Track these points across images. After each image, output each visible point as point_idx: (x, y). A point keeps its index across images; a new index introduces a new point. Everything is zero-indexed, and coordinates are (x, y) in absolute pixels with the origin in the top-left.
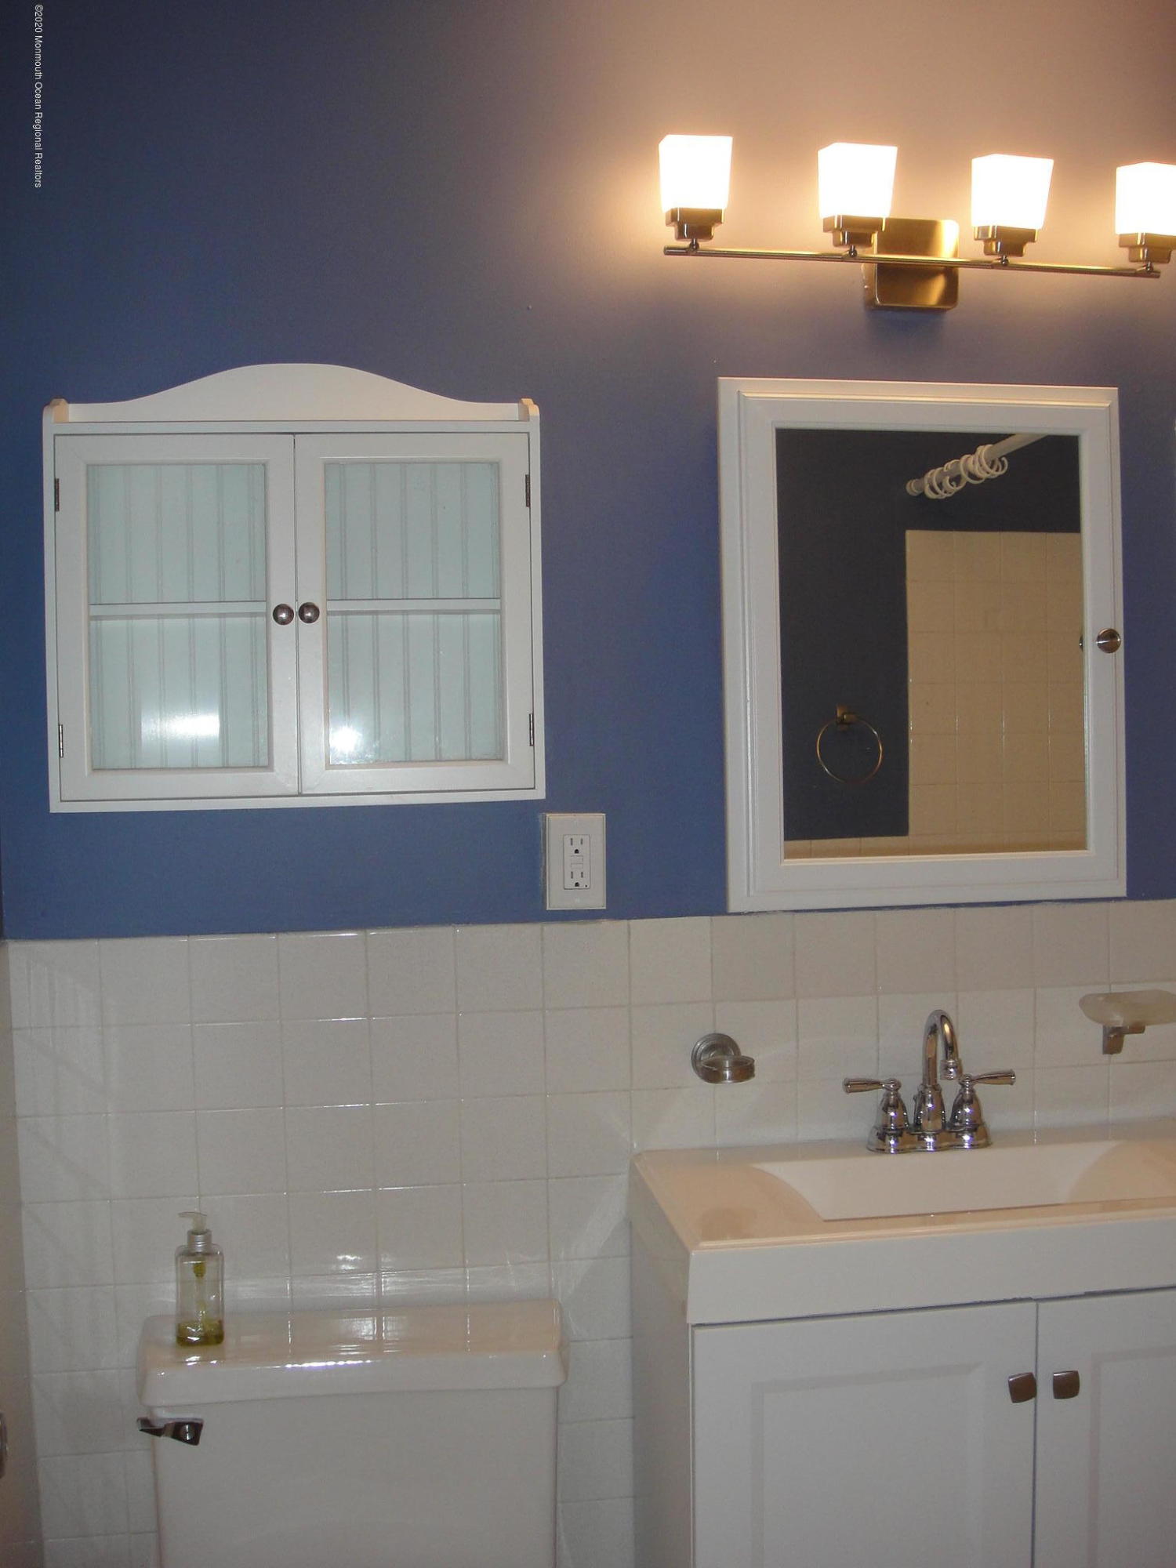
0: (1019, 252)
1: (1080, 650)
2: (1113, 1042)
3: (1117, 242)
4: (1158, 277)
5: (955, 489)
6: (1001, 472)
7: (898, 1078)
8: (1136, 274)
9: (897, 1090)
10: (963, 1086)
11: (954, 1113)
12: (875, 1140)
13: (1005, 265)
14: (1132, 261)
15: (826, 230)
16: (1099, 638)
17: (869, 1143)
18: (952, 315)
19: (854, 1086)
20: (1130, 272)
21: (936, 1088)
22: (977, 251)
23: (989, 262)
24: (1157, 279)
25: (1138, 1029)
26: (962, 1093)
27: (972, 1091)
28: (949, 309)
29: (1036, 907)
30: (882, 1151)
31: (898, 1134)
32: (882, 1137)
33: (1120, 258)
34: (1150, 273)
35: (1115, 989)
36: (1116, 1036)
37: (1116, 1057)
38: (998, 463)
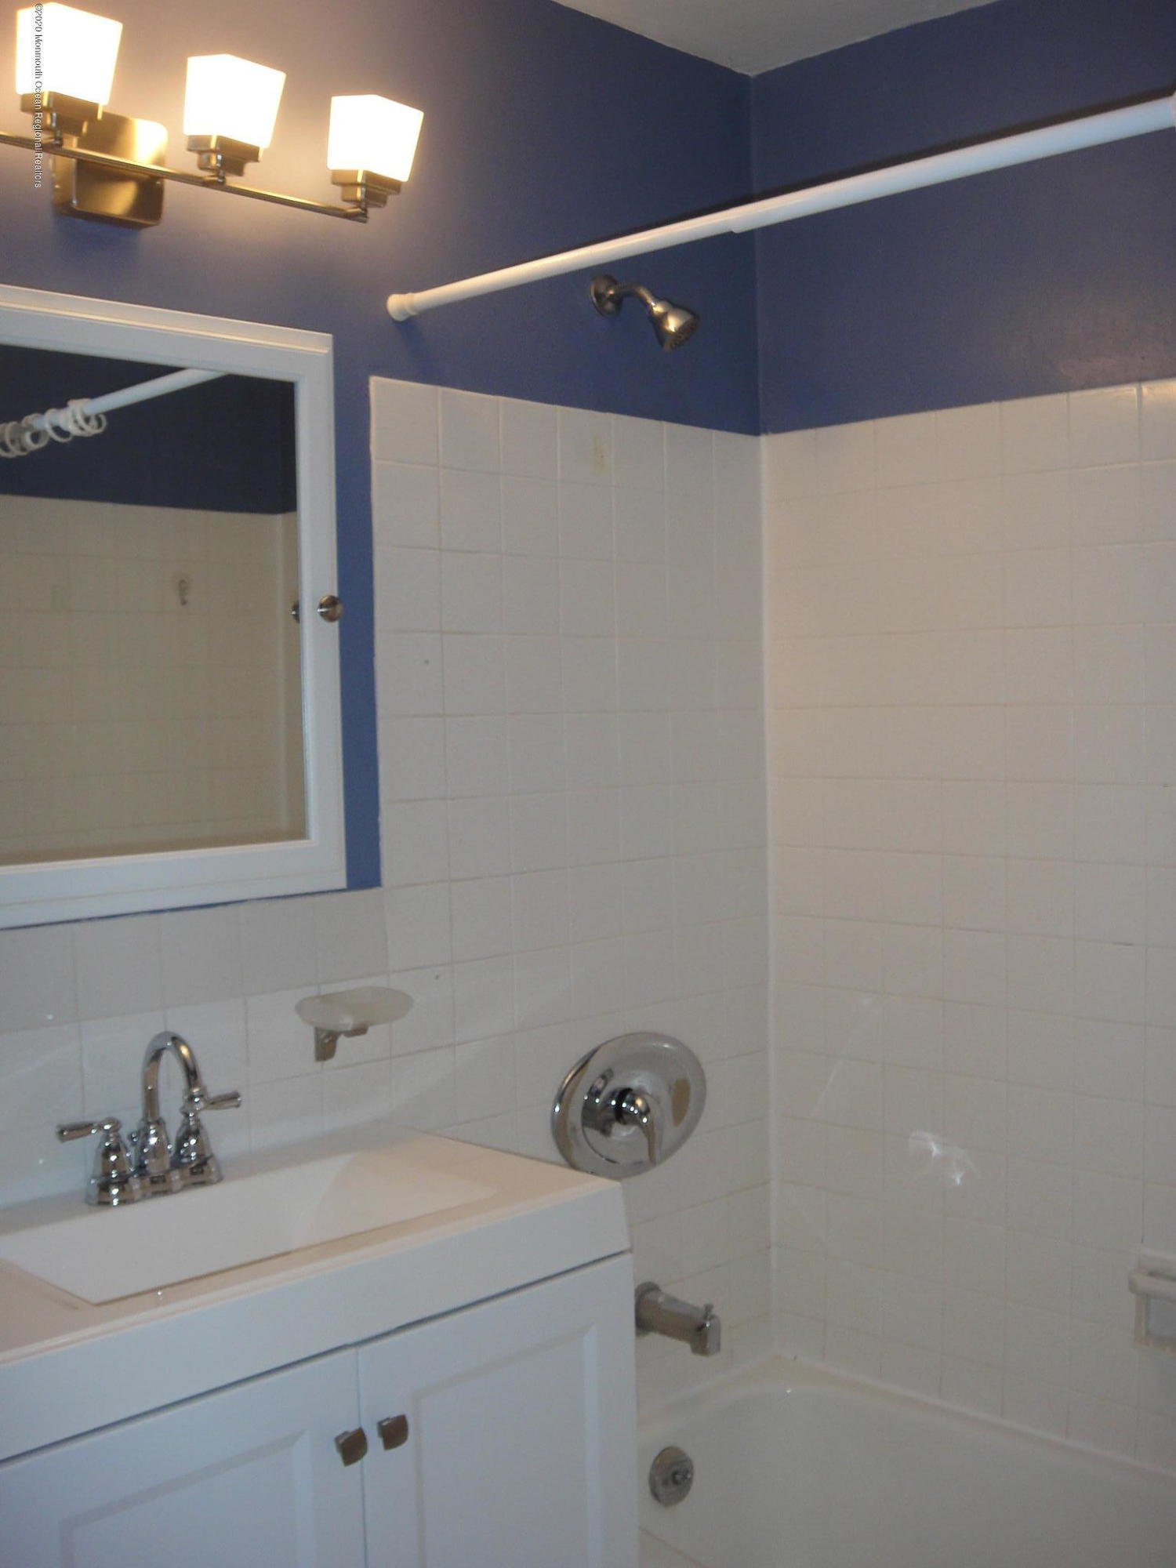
0: (239, 171)
1: (293, 621)
2: (326, 1047)
3: (329, 179)
4: (365, 222)
5: (32, 446)
6: (100, 431)
7: (117, 1115)
8: (348, 216)
9: (117, 1130)
10: (187, 1115)
11: (179, 1146)
12: (95, 1191)
13: (221, 185)
14: (345, 201)
15: (25, 109)
16: (321, 606)
17: (88, 1196)
18: (149, 236)
19: (73, 1131)
20: (338, 212)
21: (159, 1123)
22: (189, 163)
23: (200, 178)
24: (364, 225)
25: (360, 1030)
26: (186, 1124)
27: (197, 1120)
28: (147, 226)
29: (241, 907)
30: (105, 1203)
31: (123, 1182)
32: (105, 1187)
33: (333, 197)
34: (361, 217)
35: (326, 990)
36: (330, 1042)
37: (330, 1063)
38: (94, 422)
